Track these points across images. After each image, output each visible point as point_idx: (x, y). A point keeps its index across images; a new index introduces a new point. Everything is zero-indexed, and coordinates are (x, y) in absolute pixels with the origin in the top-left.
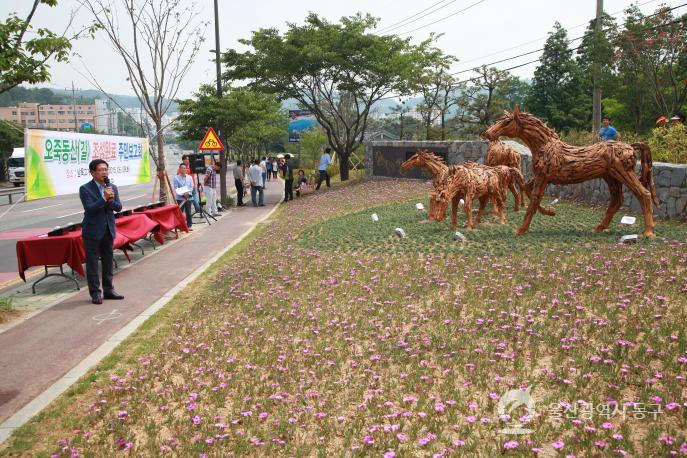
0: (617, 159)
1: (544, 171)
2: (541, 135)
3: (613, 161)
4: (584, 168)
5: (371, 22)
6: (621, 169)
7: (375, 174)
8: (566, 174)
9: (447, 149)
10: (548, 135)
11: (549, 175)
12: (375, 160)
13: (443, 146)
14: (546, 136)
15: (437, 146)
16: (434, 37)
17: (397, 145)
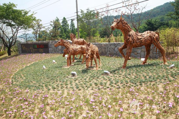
0: (154, 37)
1: (132, 42)
2: (128, 28)
3: (154, 38)
4: (145, 41)
5: (14, 6)
6: (156, 41)
7: (22, 52)
8: (139, 43)
9: (48, 43)
10: (130, 28)
11: (134, 44)
12: (22, 48)
13: (46, 42)
14: (130, 29)
15: (44, 43)
16: (34, 13)
17: (30, 43)
